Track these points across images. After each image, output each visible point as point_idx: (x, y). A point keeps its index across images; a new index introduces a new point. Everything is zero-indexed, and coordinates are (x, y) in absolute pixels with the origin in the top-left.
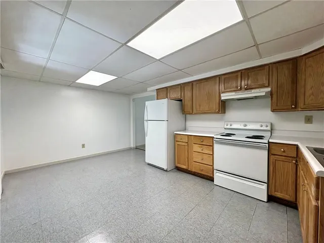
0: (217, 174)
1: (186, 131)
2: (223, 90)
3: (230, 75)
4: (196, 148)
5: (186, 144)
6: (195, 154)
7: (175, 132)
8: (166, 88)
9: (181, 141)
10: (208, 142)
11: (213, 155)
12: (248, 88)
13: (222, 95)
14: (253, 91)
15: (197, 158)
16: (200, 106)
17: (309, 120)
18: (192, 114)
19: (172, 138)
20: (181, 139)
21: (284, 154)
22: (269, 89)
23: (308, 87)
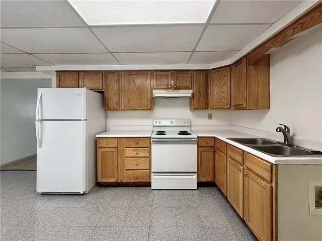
0: (155, 177)
1: (108, 132)
2: (155, 87)
3: (161, 73)
4: (130, 152)
5: (116, 150)
6: (127, 161)
7: (97, 136)
8: (78, 72)
9: (108, 146)
10: (144, 144)
11: (150, 157)
12: (177, 88)
13: (154, 92)
14: (180, 91)
15: (130, 164)
16: (129, 101)
17: (210, 117)
18: (119, 110)
19: (93, 143)
20: (107, 144)
21: (207, 145)
22: (191, 91)
23: (215, 93)
